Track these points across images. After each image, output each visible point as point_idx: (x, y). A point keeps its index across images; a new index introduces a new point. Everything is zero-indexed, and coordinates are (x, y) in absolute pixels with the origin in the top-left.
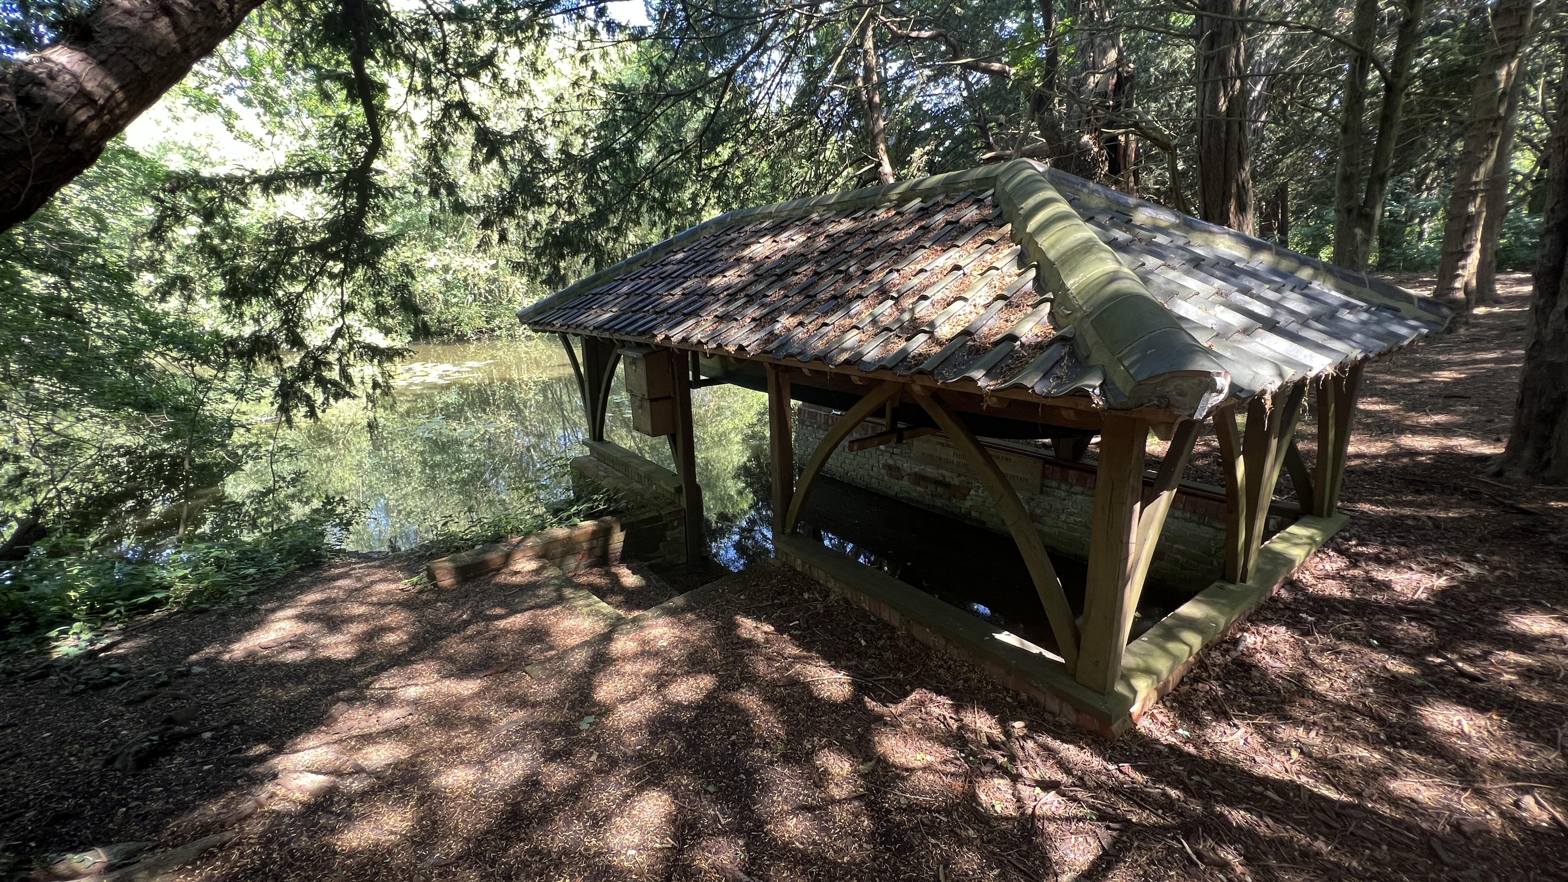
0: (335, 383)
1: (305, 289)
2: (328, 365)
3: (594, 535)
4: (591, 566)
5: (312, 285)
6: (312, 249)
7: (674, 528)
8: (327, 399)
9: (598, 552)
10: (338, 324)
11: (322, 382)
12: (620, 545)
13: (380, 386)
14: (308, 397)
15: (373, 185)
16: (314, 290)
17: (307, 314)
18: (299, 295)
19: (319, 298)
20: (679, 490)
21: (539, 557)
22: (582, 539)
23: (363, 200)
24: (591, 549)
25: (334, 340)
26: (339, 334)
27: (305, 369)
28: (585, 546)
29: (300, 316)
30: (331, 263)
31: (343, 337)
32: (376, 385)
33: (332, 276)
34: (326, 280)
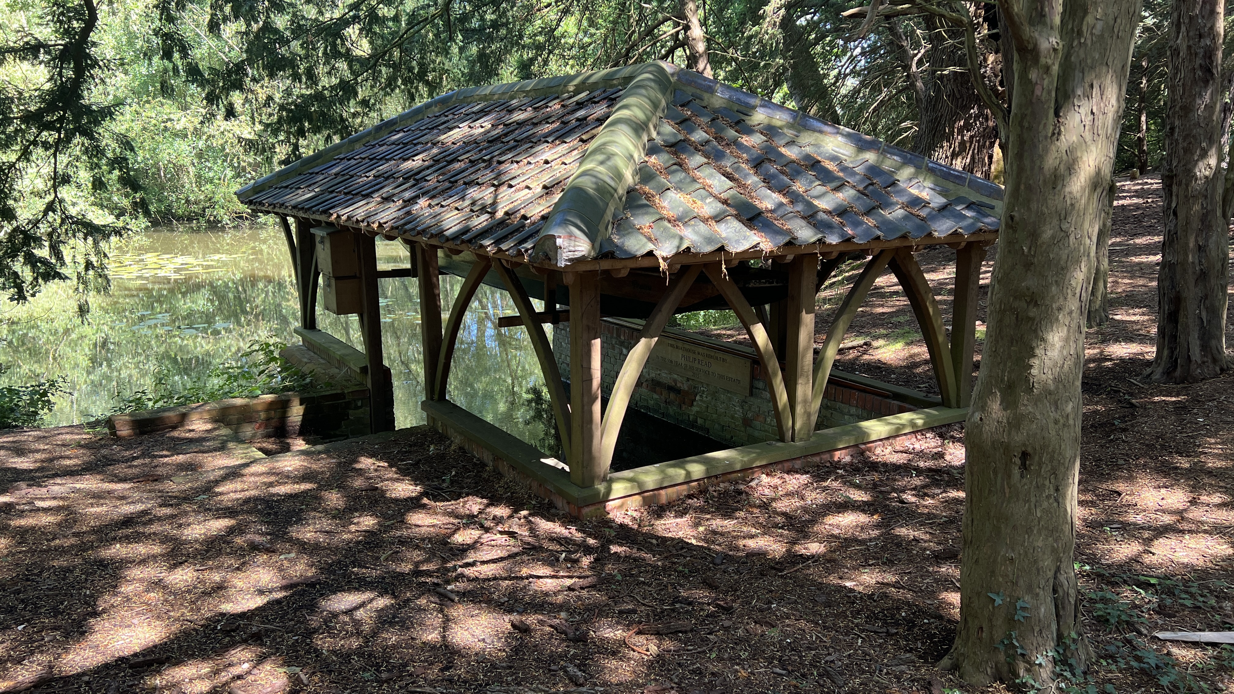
0: (44, 262)
1: (18, 160)
2: (38, 241)
3: (271, 406)
4: (268, 436)
5: (25, 155)
6: (28, 118)
7: (357, 408)
8: (36, 279)
9: (274, 423)
10: (50, 198)
11: (31, 260)
12: (300, 418)
13: (93, 267)
14: (16, 274)
15: (89, 56)
16: (28, 160)
17: (19, 185)
18: (12, 166)
19: (32, 171)
20: (364, 370)
21: (214, 420)
22: (260, 408)
23: (80, 71)
24: (268, 419)
25: (45, 213)
26: (50, 207)
27: (13, 244)
28: (263, 415)
29: (11, 189)
30: (45, 133)
31: (54, 211)
32: (89, 265)
33: (46, 146)
34: (40, 150)
